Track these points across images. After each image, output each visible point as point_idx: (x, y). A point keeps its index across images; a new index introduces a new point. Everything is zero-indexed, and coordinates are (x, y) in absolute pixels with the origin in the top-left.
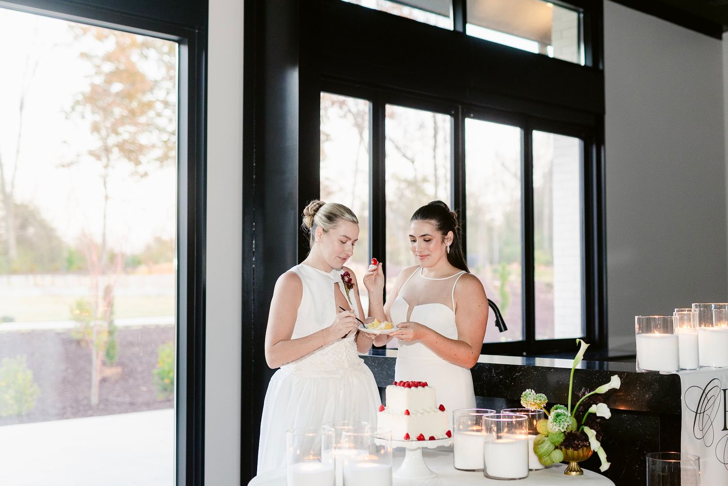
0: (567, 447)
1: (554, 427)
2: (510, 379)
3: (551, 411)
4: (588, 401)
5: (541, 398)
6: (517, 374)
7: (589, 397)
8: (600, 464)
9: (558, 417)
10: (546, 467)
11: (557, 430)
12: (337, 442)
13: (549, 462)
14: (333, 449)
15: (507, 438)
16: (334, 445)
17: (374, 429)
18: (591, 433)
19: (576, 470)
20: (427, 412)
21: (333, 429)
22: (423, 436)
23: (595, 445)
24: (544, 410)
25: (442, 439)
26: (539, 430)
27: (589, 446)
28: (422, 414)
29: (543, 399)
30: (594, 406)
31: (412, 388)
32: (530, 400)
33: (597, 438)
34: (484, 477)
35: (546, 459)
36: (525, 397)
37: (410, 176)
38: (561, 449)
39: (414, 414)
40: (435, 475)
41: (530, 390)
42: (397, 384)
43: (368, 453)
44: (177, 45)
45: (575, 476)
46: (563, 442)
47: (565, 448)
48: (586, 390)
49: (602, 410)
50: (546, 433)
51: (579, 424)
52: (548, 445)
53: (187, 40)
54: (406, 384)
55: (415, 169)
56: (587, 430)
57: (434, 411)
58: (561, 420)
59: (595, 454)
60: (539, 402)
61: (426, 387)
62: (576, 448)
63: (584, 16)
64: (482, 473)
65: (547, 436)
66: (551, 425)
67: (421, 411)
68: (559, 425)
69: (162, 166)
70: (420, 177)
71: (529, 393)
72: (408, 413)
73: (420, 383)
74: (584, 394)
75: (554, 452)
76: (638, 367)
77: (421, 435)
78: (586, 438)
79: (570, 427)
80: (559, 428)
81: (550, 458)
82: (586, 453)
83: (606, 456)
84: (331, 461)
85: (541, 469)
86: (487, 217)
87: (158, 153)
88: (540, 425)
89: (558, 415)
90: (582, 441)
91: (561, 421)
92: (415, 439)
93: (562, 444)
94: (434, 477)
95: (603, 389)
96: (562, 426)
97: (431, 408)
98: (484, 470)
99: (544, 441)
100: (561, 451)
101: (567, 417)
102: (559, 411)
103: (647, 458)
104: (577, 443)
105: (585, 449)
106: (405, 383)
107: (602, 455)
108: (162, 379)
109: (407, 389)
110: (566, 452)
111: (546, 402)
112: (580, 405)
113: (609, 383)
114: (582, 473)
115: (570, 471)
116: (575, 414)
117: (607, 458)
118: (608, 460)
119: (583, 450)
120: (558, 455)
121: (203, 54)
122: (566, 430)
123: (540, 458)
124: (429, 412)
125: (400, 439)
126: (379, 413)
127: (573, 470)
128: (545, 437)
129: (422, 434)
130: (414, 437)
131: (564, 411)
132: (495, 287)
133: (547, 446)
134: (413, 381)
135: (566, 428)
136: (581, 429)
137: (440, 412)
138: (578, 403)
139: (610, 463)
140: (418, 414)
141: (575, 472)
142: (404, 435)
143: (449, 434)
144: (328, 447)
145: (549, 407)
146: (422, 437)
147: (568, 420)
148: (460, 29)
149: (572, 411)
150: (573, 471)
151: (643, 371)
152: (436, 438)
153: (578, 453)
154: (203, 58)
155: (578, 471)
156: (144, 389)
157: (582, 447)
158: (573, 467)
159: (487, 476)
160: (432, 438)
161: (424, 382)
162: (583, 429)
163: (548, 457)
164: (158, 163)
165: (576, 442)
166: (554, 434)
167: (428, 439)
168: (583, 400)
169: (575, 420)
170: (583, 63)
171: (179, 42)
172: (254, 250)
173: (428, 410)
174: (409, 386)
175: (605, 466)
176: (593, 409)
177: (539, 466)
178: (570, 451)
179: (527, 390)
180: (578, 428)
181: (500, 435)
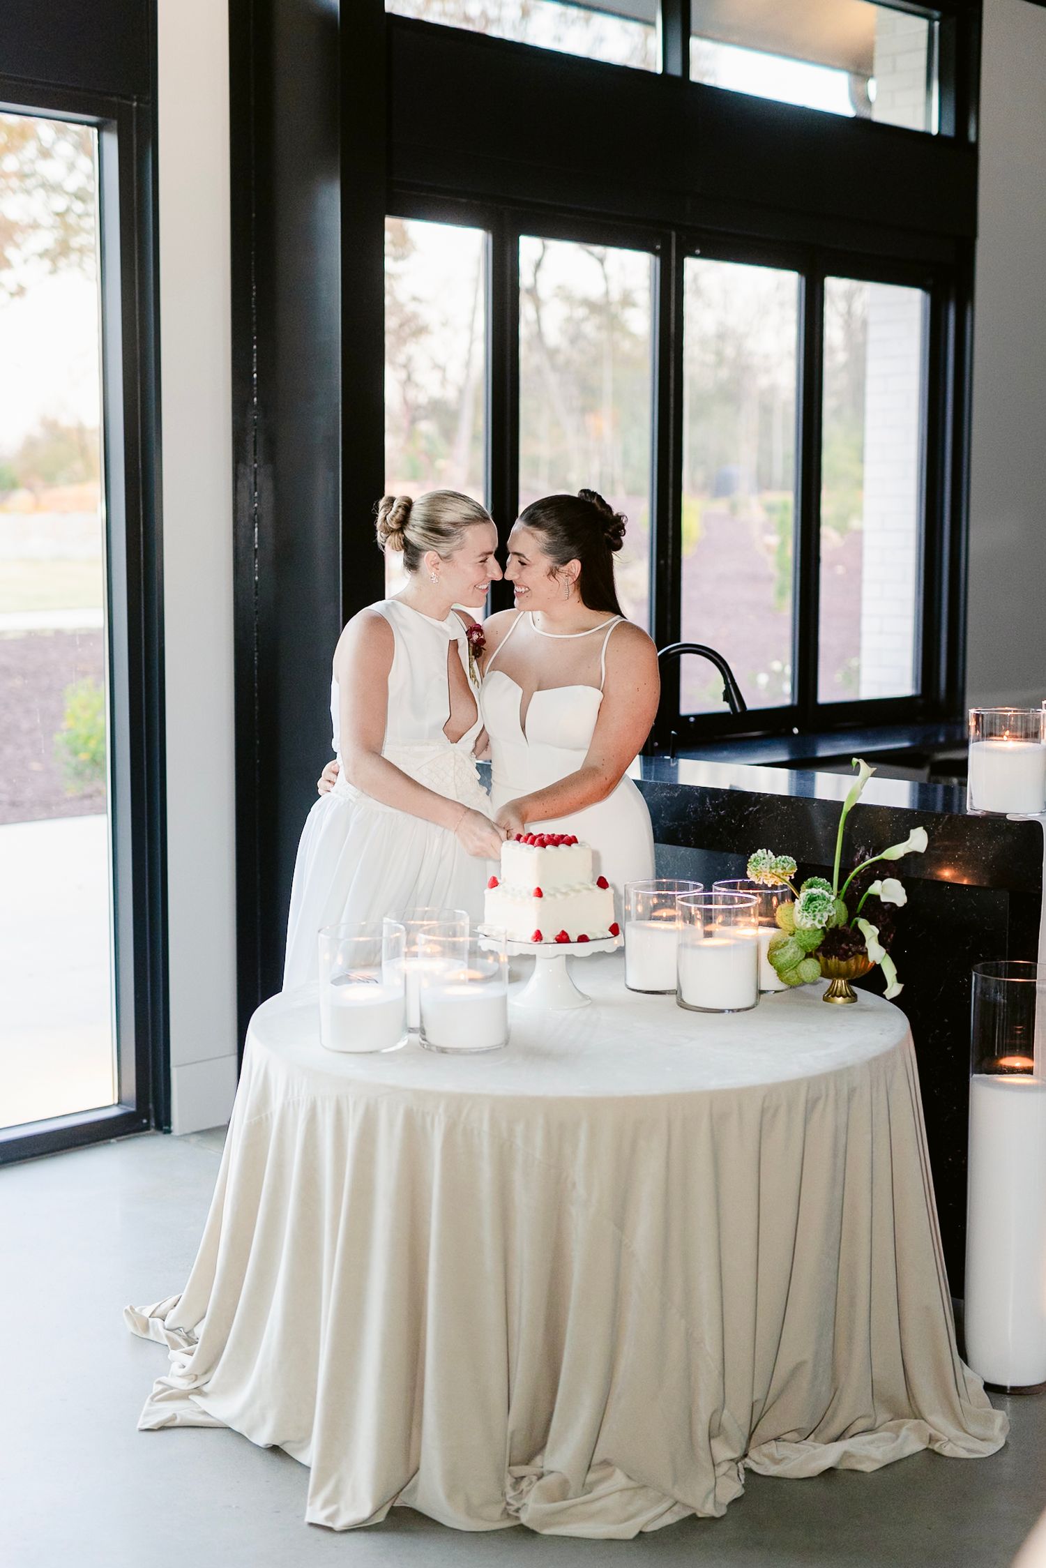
0: (827, 955)
1: (804, 920)
2: (737, 817)
3: (802, 888)
4: (869, 872)
5: (785, 865)
6: (751, 809)
7: (871, 864)
8: (885, 986)
9: (811, 902)
10: (792, 987)
11: (808, 926)
12: (411, 942)
13: (794, 980)
14: (403, 958)
15: (722, 936)
16: (404, 949)
17: (477, 920)
18: (870, 932)
19: (844, 993)
20: (574, 890)
21: (402, 927)
22: (567, 934)
23: (876, 953)
24: (791, 887)
25: (603, 939)
26: (778, 921)
27: (865, 954)
28: (566, 894)
29: (789, 865)
30: (878, 882)
31: (548, 847)
32: (764, 869)
33: (882, 941)
34: (676, 1004)
35: (790, 974)
36: (755, 863)
37: (595, 291)
38: (818, 959)
39: (551, 895)
40: (590, 1001)
41: (765, 850)
42: (522, 839)
43: (466, 965)
44: (95, 131)
45: (841, 1005)
46: (821, 945)
47: (824, 956)
48: (867, 850)
49: (891, 891)
50: (791, 929)
51: (852, 913)
52: (793, 950)
53: (115, 123)
54: (537, 839)
55: (606, 278)
56: (863, 924)
57: (589, 889)
58: (816, 907)
59: (877, 969)
60: (782, 872)
61: (573, 845)
62: (844, 956)
63: (940, 26)
64: (672, 999)
65: (792, 934)
66: (799, 915)
67: (564, 890)
68: (812, 918)
69: (54, 271)
70: (615, 296)
71: (762, 856)
72: (539, 893)
73: (562, 837)
74: (863, 859)
75: (803, 964)
76: (971, 804)
77: (564, 933)
78: (862, 940)
79: (834, 919)
80: (812, 922)
81: (796, 973)
82: (861, 965)
83: (895, 972)
84: (399, 982)
85: (782, 991)
86: (763, 381)
87: (46, 239)
88: (782, 912)
89: (812, 899)
90: (855, 944)
91: (817, 910)
92: (552, 940)
93: (818, 949)
94: (586, 1006)
95: (895, 852)
96: (818, 917)
97: (582, 884)
98: (677, 992)
99: (786, 943)
100: (816, 961)
101: (829, 901)
102: (814, 891)
103: (974, 973)
104: (847, 948)
105: (860, 957)
106: (535, 838)
107: (890, 971)
108: (75, 753)
109: (539, 849)
110: (826, 964)
111: (795, 871)
112: (855, 878)
113: (908, 842)
114: (854, 997)
115: (833, 996)
116: (845, 894)
117: (897, 975)
118: (900, 979)
119: (856, 959)
120: (811, 968)
121: (148, 151)
122: (825, 925)
123: (780, 972)
124: (579, 891)
125: (524, 940)
126: (488, 891)
127: (838, 994)
128: (790, 935)
129: (565, 930)
130: (549, 936)
131: (824, 891)
132: (768, 548)
133: (790, 953)
134: (550, 834)
135: (826, 923)
136: (853, 923)
137: (599, 890)
138: (852, 874)
139: (903, 985)
140: (558, 895)
141: (841, 998)
142: (532, 933)
143: (615, 930)
144: (395, 954)
145: (797, 882)
146: (564, 937)
147: (830, 907)
148: (676, 70)
149: (840, 887)
150: (839, 997)
151: (979, 813)
152: (590, 938)
153: (847, 964)
154: (148, 157)
155: (848, 995)
156: (35, 766)
157: (854, 954)
158: (839, 988)
159: (682, 1005)
160: (583, 939)
161: (570, 835)
162: (857, 923)
163: (794, 972)
164: (46, 264)
165: (843, 945)
166: (804, 931)
167: (576, 939)
168: (860, 871)
169: (843, 905)
170: (935, 131)
171: (100, 127)
172: (256, 546)
173: (578, 887)
174: (543, 844)
175: (894, 989)
176: (876, 888)
177: (781, 986)
178: (833, 961)
179: (759, 851)
180: (850, 920)
181: (709, 928)
